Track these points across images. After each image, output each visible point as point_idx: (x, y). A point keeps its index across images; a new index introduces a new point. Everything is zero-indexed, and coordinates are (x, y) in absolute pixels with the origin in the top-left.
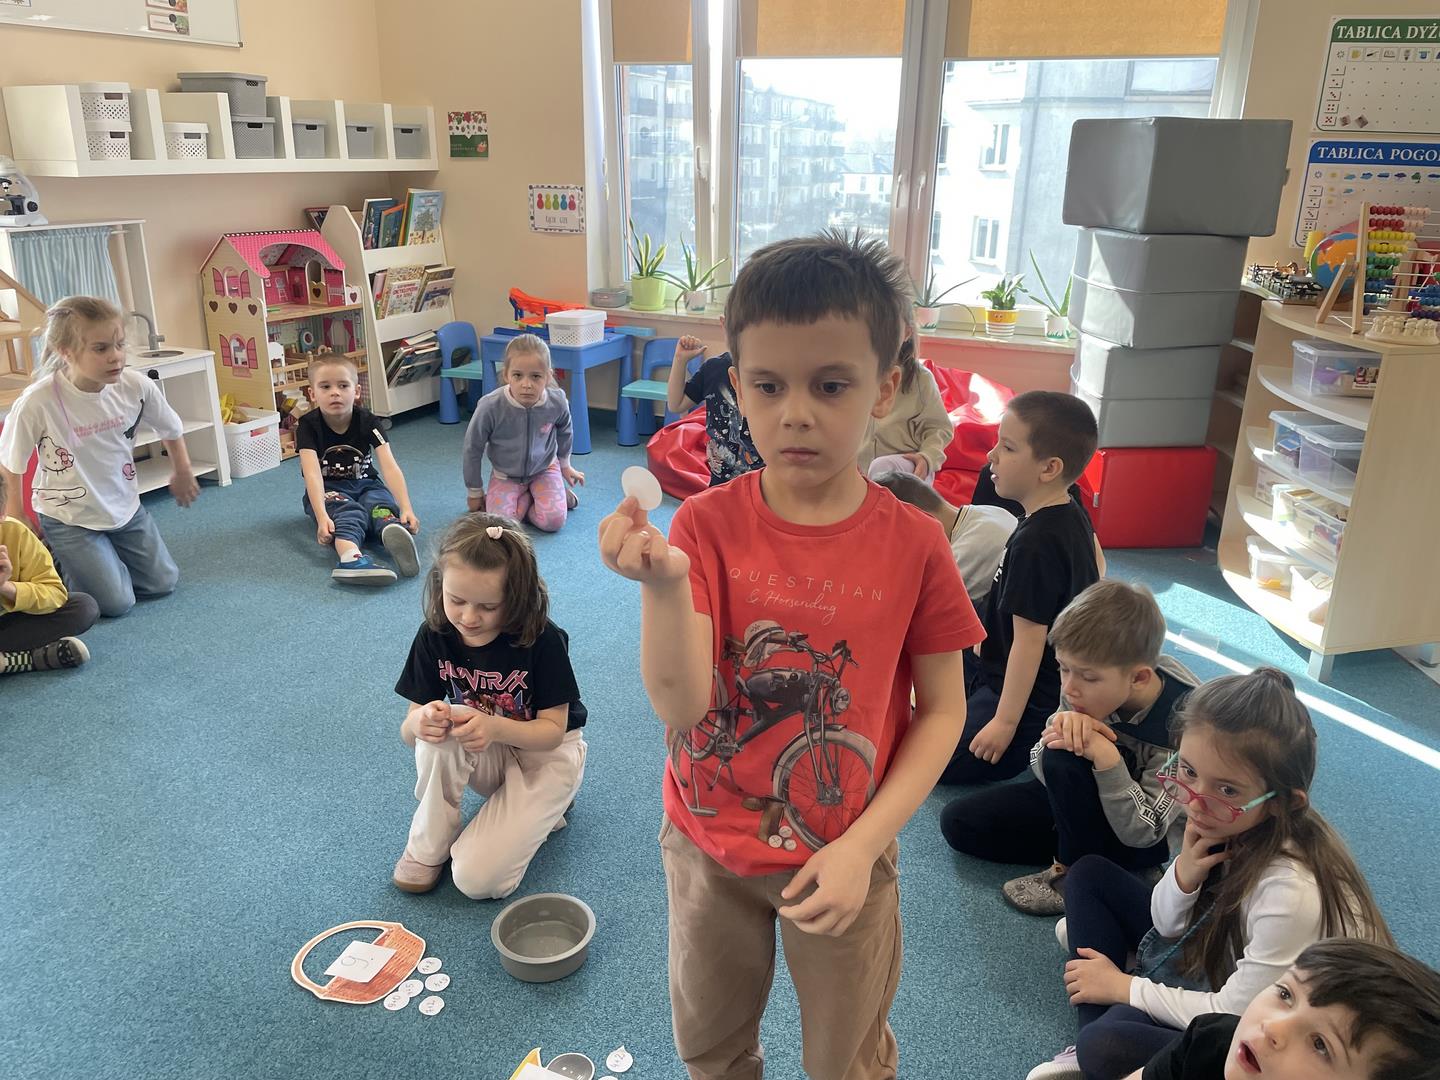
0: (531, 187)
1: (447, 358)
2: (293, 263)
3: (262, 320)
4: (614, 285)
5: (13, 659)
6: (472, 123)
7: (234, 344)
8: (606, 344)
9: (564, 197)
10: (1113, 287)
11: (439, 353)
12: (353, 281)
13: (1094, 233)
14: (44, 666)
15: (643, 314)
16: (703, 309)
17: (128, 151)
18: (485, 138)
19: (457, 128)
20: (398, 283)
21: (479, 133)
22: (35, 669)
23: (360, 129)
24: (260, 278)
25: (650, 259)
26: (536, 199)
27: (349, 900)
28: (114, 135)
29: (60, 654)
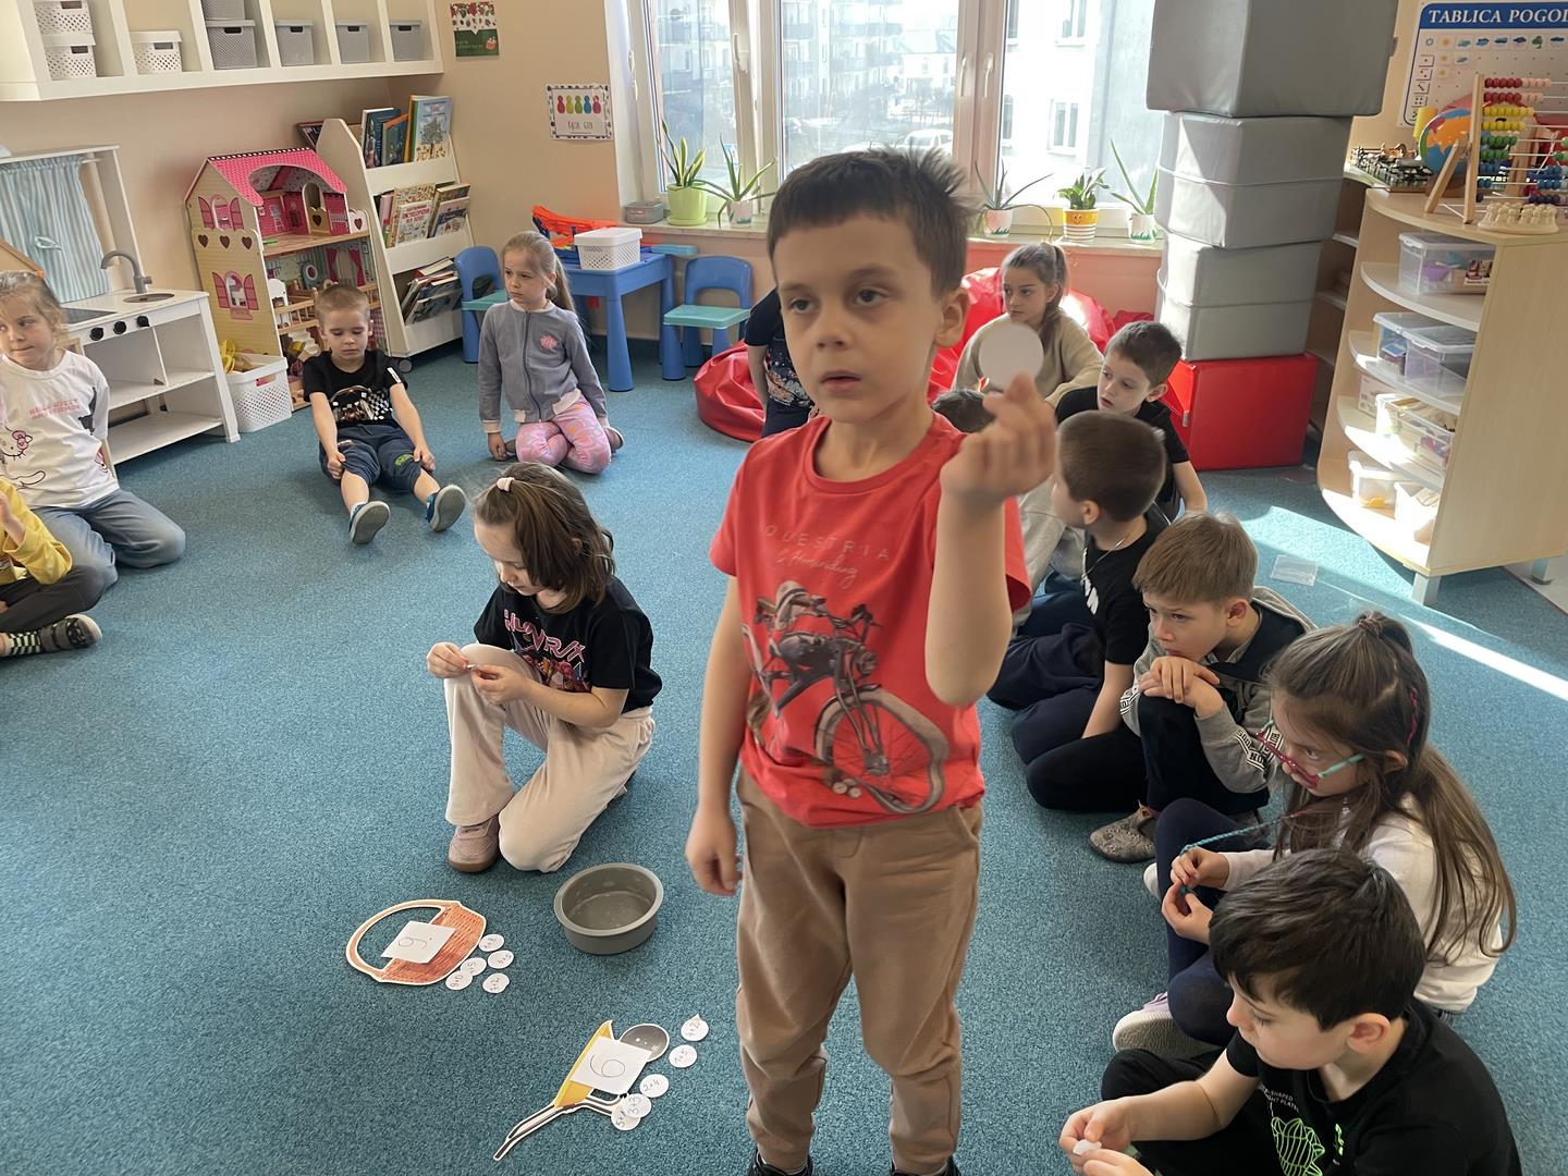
0: (549, 89)
1: (468, 289)
2: (287, 188)
3: (258, 254)
4: (649, 198)
5: (19, 640)
6: (478, 16)
7: (230, 283)
8: (644, 265)
9: (587, 98)
10: (1203, 180)
11: (458, 283)
12: (356, 206)
13: (1182, 118)
14: (54, 648)
15: (683, 230)
16: (749, 221)
17: (93, 68)
18: (493, 33)
19: (462, 22)
20: (407, 205)
21: (486, 28)
22: (43, 651)
23: (352, 29)
24: (252, 206)
25: (687, 168)
26: (556, 102)
27: (402, 880)
28: (76, 50)
29: (70, 633)
